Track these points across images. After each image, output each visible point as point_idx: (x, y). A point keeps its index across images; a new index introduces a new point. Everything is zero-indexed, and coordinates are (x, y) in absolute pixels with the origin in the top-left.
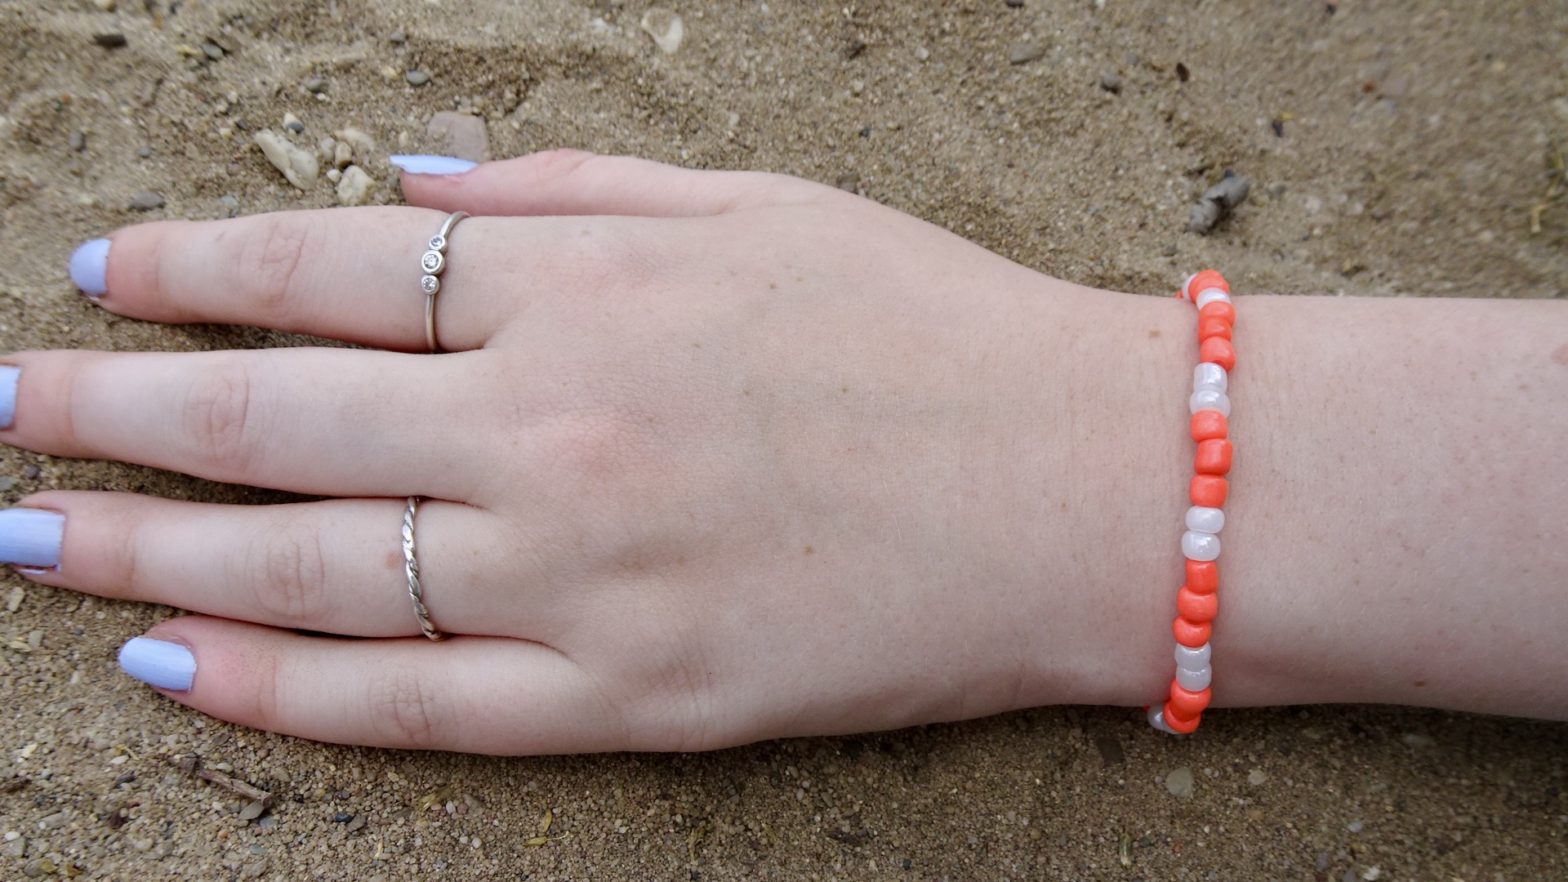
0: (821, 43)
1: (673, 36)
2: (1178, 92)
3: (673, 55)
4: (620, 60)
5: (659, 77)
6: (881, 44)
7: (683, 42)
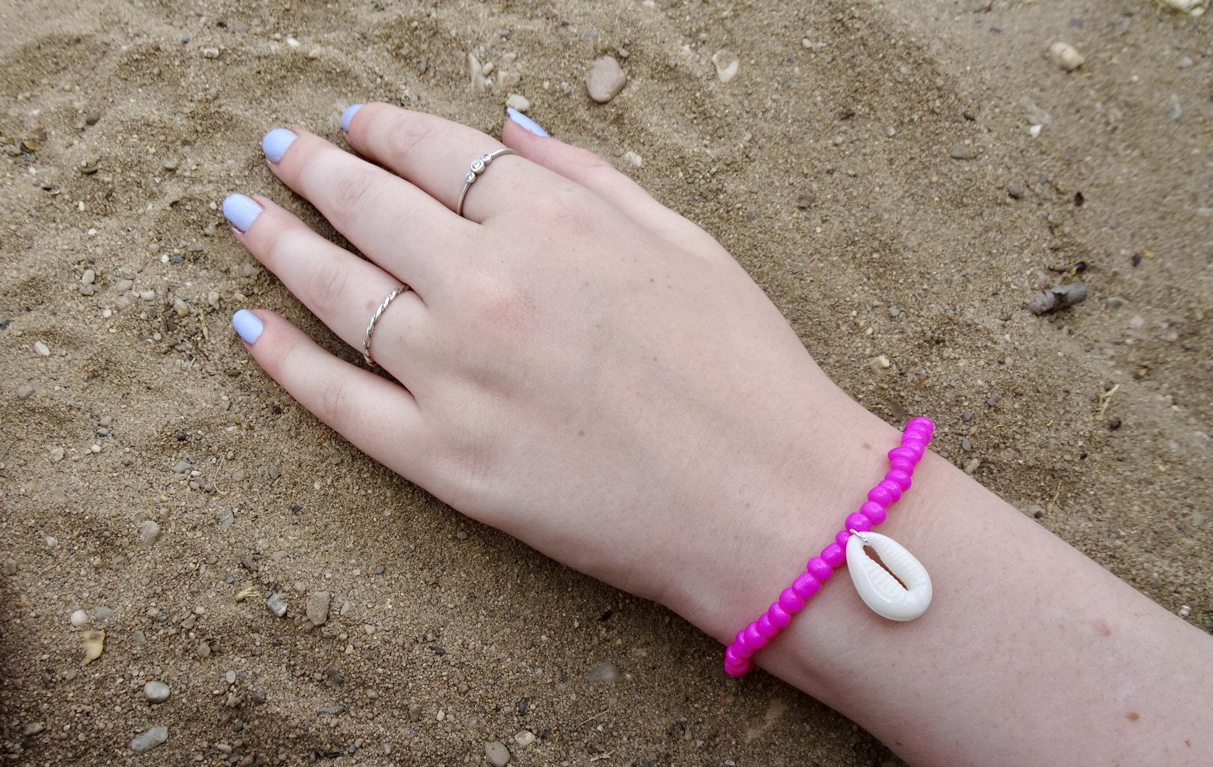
0: (825, 103)
1: (729, 71)
2: (1069, 212)
3: (725, 84)
4: (690, 77)
5: (710, 96)
6: (866, 117)
7: (734, 77)
